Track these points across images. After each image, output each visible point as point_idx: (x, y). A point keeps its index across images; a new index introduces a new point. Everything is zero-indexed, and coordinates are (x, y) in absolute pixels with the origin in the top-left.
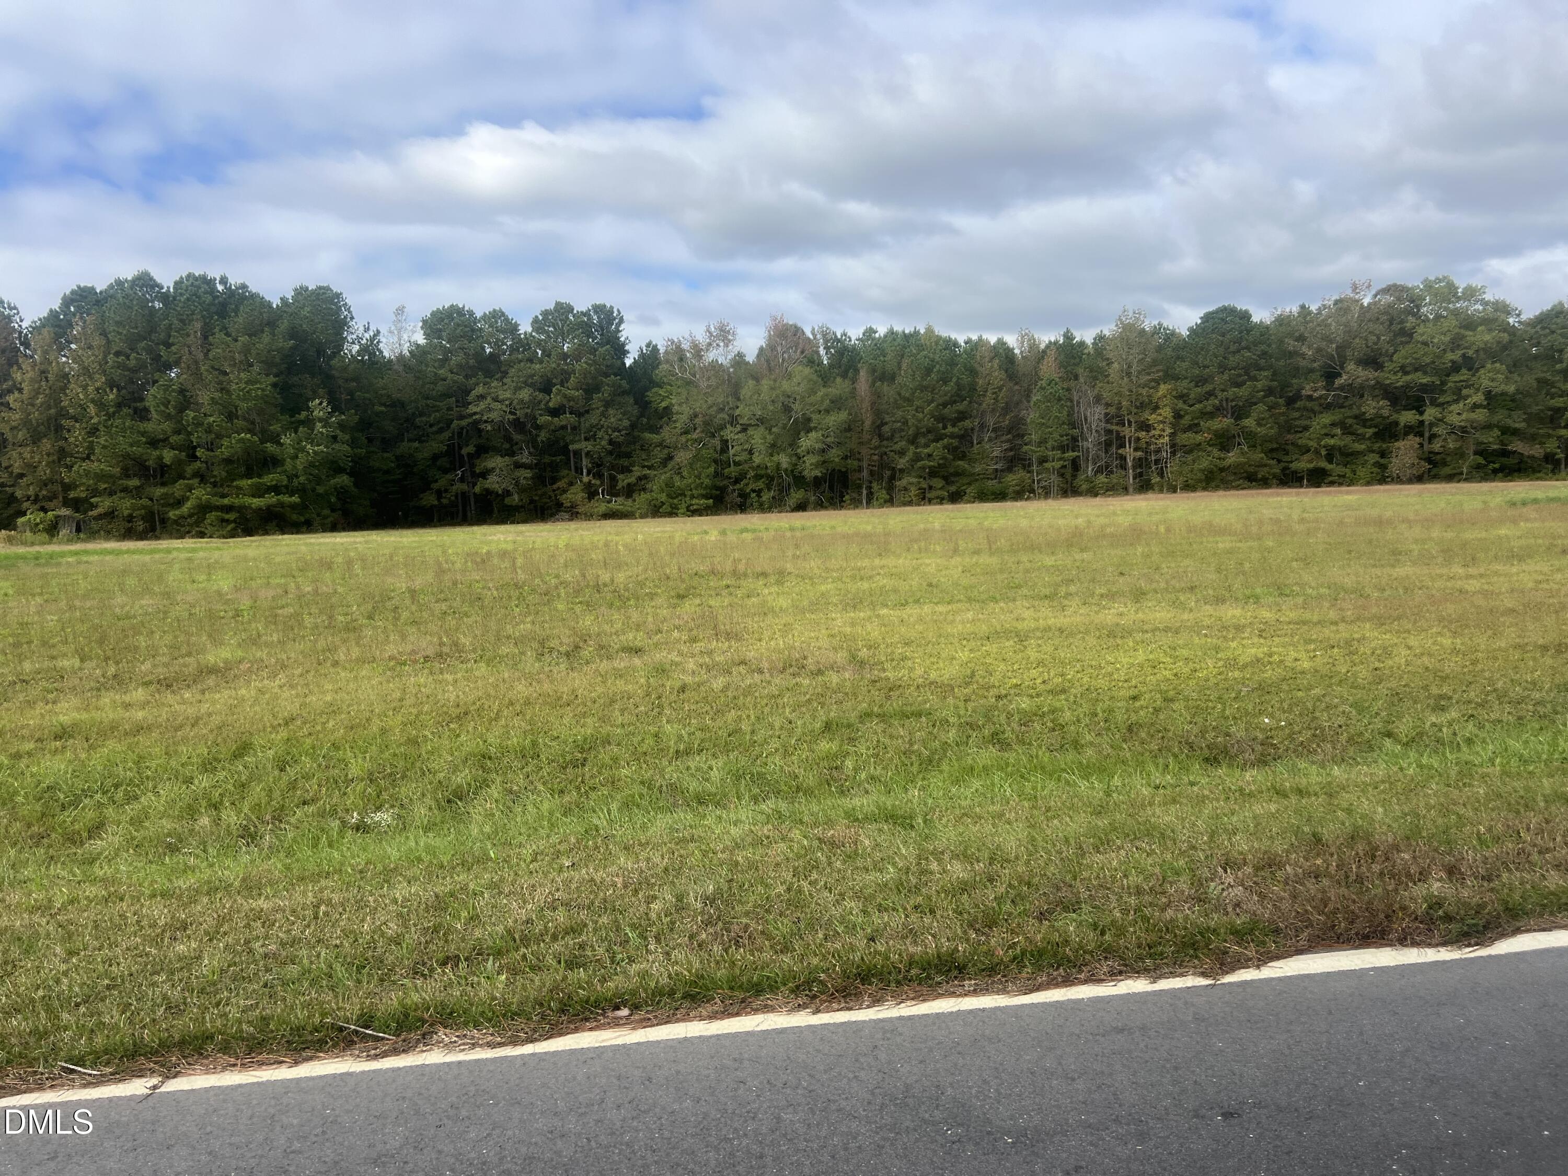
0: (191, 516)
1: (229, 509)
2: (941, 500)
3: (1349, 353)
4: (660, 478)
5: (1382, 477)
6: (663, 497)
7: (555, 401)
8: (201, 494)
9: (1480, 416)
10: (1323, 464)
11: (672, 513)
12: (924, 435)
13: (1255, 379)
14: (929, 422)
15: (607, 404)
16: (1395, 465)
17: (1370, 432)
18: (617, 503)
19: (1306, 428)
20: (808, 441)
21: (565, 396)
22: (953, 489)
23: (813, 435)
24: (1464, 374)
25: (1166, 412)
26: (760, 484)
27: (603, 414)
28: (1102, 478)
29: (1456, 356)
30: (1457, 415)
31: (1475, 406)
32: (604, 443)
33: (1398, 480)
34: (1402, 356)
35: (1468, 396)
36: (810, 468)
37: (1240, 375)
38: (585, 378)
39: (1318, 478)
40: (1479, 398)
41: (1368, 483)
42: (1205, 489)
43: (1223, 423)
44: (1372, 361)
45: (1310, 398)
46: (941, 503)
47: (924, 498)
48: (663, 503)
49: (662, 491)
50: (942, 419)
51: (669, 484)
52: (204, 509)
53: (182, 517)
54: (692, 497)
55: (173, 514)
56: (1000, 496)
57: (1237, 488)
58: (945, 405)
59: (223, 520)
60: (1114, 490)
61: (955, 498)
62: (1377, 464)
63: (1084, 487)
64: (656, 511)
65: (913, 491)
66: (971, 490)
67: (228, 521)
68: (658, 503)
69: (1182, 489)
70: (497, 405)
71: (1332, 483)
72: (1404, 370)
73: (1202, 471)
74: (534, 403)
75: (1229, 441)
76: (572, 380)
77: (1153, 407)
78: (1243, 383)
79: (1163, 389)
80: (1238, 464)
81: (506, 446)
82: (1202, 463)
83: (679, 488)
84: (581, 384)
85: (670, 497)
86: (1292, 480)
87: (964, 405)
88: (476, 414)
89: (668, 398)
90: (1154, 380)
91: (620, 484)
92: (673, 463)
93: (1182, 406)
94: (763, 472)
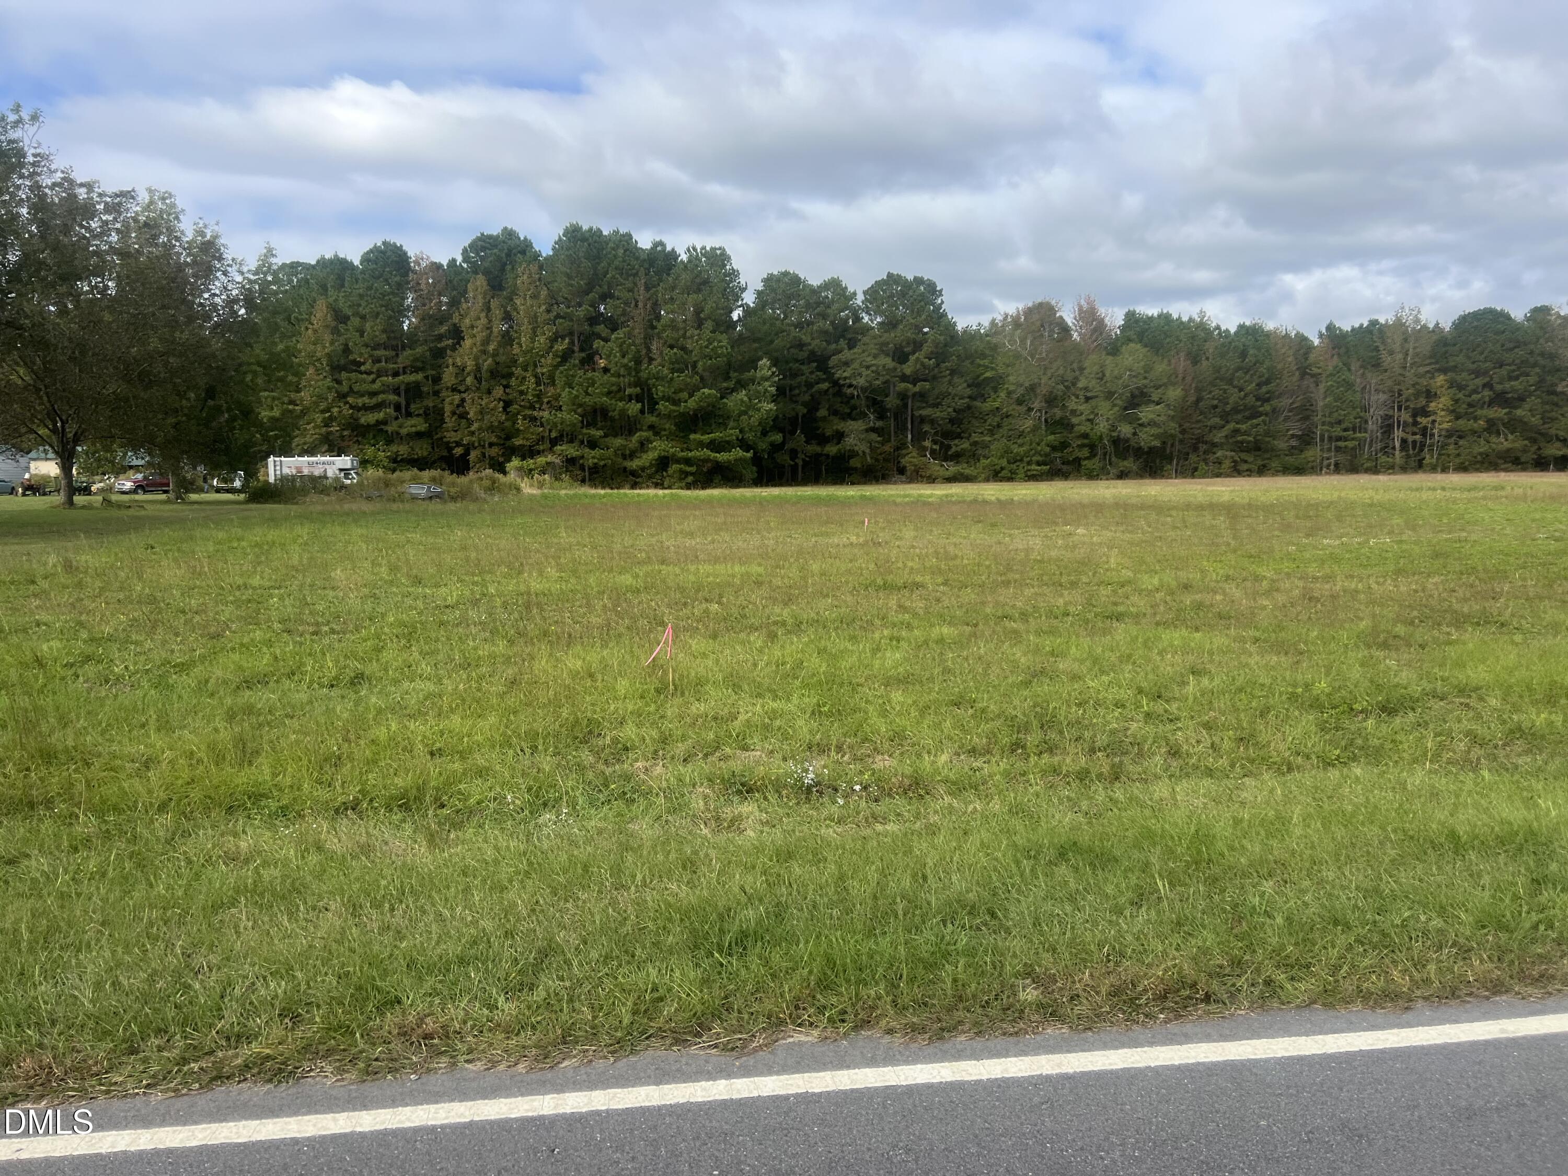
0: (649, 467)
1: (688, 461)
2: (1249, 473)
4: (997, 446)
6: (1004, 462)
7: (908, 369)
8: (660, 447)
11: (1010, 479)
12: (1240, 412)
13: (1525, 374)
14: (1251, 400)
15: (953, 372)
18: (952, 468)
19: (1555, 420)
20: (1147, 413)
21: (923, 364)
22: (1260, 462)
23: (1151, 408)
25: (1444, 400)
26: (1085, 452)
27: (950, 382)
28: (1383, 459)
32: (950, 410)
36: (1147, 438)
37: (1514, 371)
38: (936, 347)
39: (1562, 464)
42: (1478, 470)
43: (1495, 412)
45: (1562, 393)
46: (1249, 476)
47: (1236, 471)
48: (1002, 469)
49: (1002, 457)
50: (1258, 399)
51: (1007, 451)
52: (663, 463)
53: (643, 469)
54: (1029, 463)
55: (634, 464)
56: (1299, 471)
57: (1505, 470)
58: (1260, 385)
59: (681, 471)
60: (1390, 469)
61: (1262, 471)
63: (1368, 465)
64: (996, 476)
65: (1227, 464)
66: (1275, 464)
67: (687, 474)
68: (998, 468)
69: (1454, 470)
70: (865, 372)
73: (1481, 454)
74: (891, 371)
75: (1492, 427)
76: (927, 348)
77: (1430, 395)
78: (1517, 378)
79: (1440, 379)
80: (1508, 450)
81: (847, 410)
82: (1481, 447)
83: (1018, 454)
84: (932, 352)
85: (1009, 462)
86: (1541, 464)
87: (1269, 387)
88: (845, 378)
89: (992, 369)
90: (1428, 372)
91: (954, 449)
92: (1004, 431)
93: (1460, 395)
94: (1086, 441)
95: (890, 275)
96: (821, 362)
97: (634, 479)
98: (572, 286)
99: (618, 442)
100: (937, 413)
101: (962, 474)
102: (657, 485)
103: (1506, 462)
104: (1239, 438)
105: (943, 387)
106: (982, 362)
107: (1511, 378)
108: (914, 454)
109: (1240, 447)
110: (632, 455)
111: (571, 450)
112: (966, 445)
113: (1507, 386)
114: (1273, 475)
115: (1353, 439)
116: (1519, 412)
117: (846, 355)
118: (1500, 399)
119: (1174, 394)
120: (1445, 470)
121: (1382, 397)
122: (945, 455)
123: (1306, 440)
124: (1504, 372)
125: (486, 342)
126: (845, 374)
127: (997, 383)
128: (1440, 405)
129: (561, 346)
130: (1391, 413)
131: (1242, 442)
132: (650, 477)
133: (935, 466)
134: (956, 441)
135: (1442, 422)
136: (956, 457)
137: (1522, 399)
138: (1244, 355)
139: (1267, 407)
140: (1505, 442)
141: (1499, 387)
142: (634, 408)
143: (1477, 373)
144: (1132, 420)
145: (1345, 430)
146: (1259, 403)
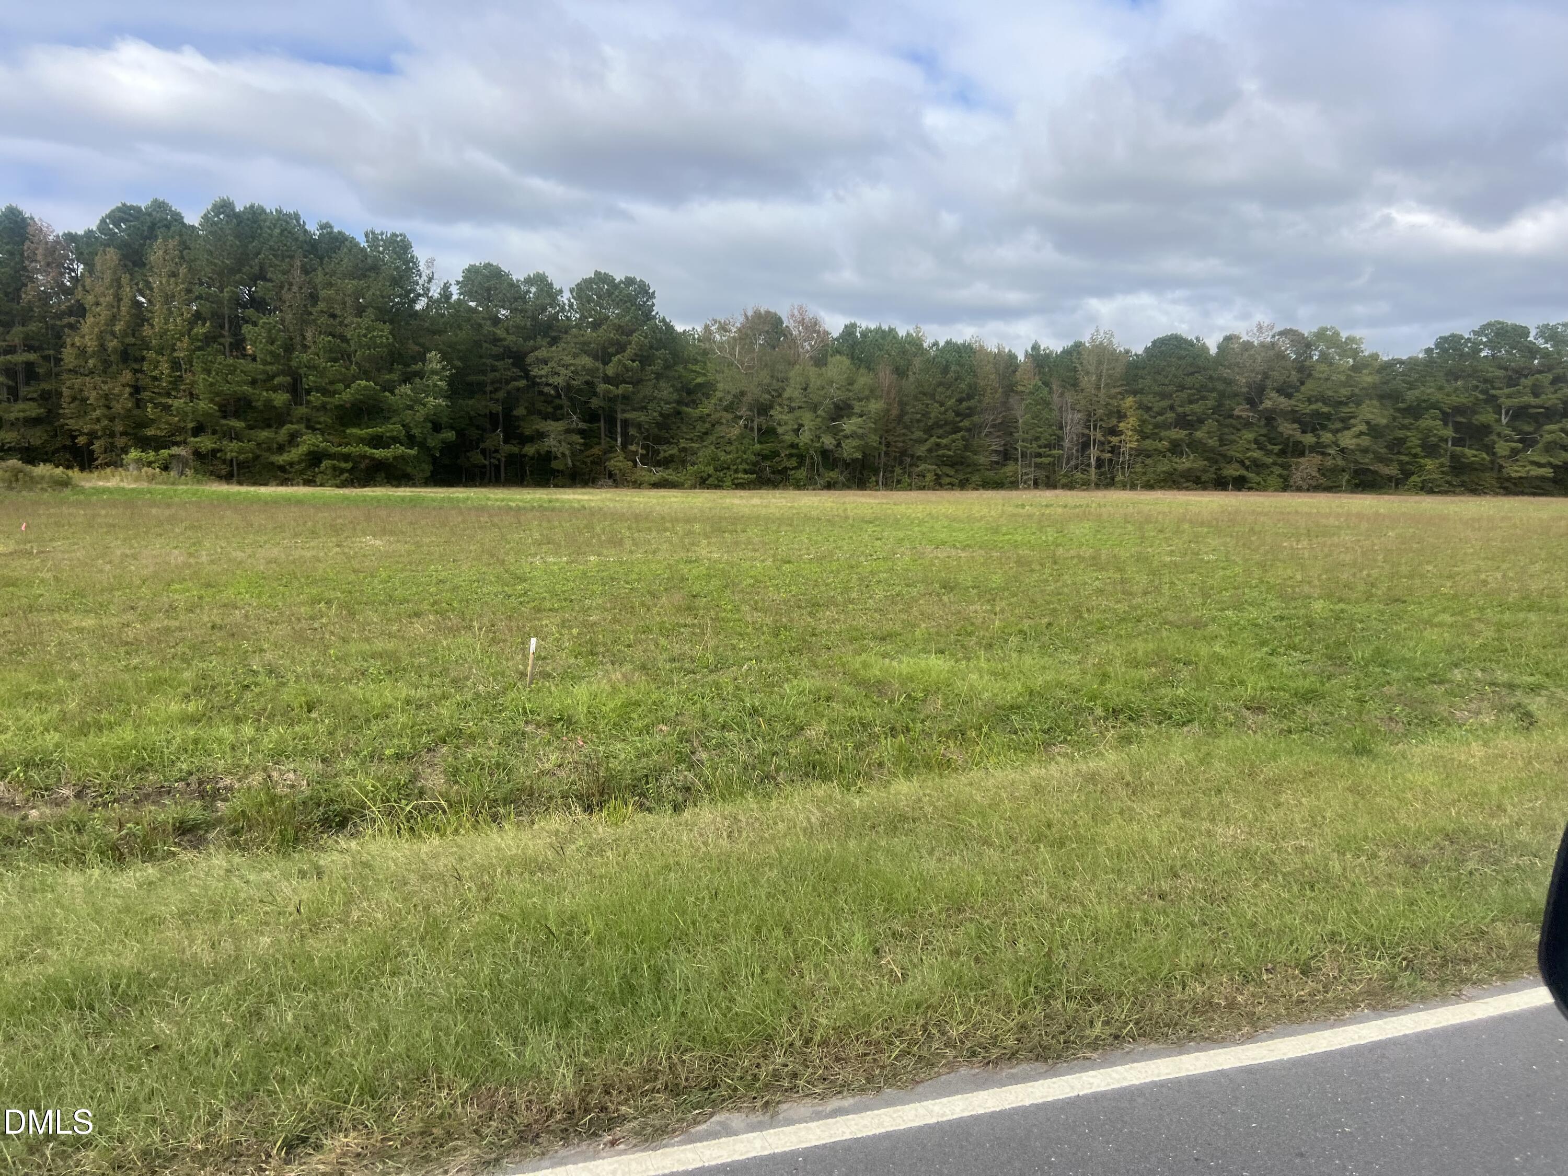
0: (299, 463)
1: (343, 458)
2: (951, 486)
3: (1269, 383)
4: (705, 452)
5: (1286, 486)
6: (711, 470)
7: (610, 370)
8: (310, 441)
9: (1365, 441)
10: (1245, 473)
11: (718, 487)
12: (941, 427)
13: (1203, 398)
14: (951, 415)
15: (659, 376)
16: (1297, 477)
17: (1277, 448)
18: (659, 474)
19: (1232, 442)
20: (849, 425)
21: (625, 366)
22: (961, 476)
23: (854, 420)
24: (1351, 408)
25: (1132, 421)
26: (793, 462)
27: (655, 387)
28: (1078, 475)
29: (1345, 391)
30: (1347, 440)
31: (1361, 433)
32: (656, 414)
33: (1299, 489)
34: (1309, 388)
35: (1354, 426)
36: (850, 450)
37: (1193, 395)
38: (640, 350)
39: (1240, 484)
40: (1363, 428)
41: (1276, 490)
42: (1161, 488)
43: (1178, 434)
44: (1284, 391)
45: (1239, 417)
46: (952, 489)
47: (938, 484)
48: (709, 476)
49: (709, 464)
50: (958, 414)
51: (715, 459)
52: (315, 458)
53: (291, 464)
54: (736, 471)
55: (281, 459)
56: (998, 485)
57: (1187, 489)
58: (960, 401)
59: (334, 468)
60: (1085, 485)
61: (963, 485)
62: (1280, 476)
63: (1064, 481)
64: (703, 483)
65: (930, 477)
66: (976, 478)
67: (342, 471)
68: (705, 475)
69: (1142, 487)
70: (563, 371)
71: (1250, 489)
72: (1309, 401)
73: (1164, 472)
74: (592, 372)
75: (1176, 448)
76: (629, 351)
77: (1121, 416)
78: (1197, 401)
79: (1130, 401)
80: (1190, 469)
81: (550, 410)
82: (1164, 466)
83: (725, 462)
84: (636, 355)
85: (716, 470)
86: (1221, 484)
87: (972, 403)
88: (541, 377)
89: (704, 375)
90: (1120, 393)
91: (662, 455)
92: (712, 438)
93: (1146, 417)
94: (794, 451)
95: (597, 273)
96: (518, 359)
97: (283, 476)
98: (215, 265)
99: (264, 434)
100: (642, 417)
101: (666, 480)
102: (308, 483)
103: (1188, 481)
104: (940, 452)
105: (646, 390)
106: (694, 368)
107: (1191, 402)
108: (621, 458)
109: (944, 462)
110: (281, 449)
111: (206, 443)
112: (674, 451)
113: (1188, 409)
114: (976, 489)
115: (1049, 456)
116: (1199, 434)
117: (542, 353)
118: (1183, 422)
119: (875, 406)
120: (1133, 487)
121: (1078, 416)
122: (652, 459)
123: (1006, 456)
124: (1184, 395)
125: (114, 318)
126: (543, 372)
127: (706, 389)
128: (1128, 426)
129: (201, 330)
130: (1086, 431)
131: (943, 456)
132: (302, 472)
133: (643, 473)
134: (665, 447)
135: (1129, 441)
136: (666, 463)
137: (1201, 421)
138: (946, 370)
139: (966, 423)
140: (1185, 463)
141: (1180, 410)
142: (280, 399)
143: (1163, 396)
144: (835, 431)
145: (1040, 447)
146: (958, 419)
